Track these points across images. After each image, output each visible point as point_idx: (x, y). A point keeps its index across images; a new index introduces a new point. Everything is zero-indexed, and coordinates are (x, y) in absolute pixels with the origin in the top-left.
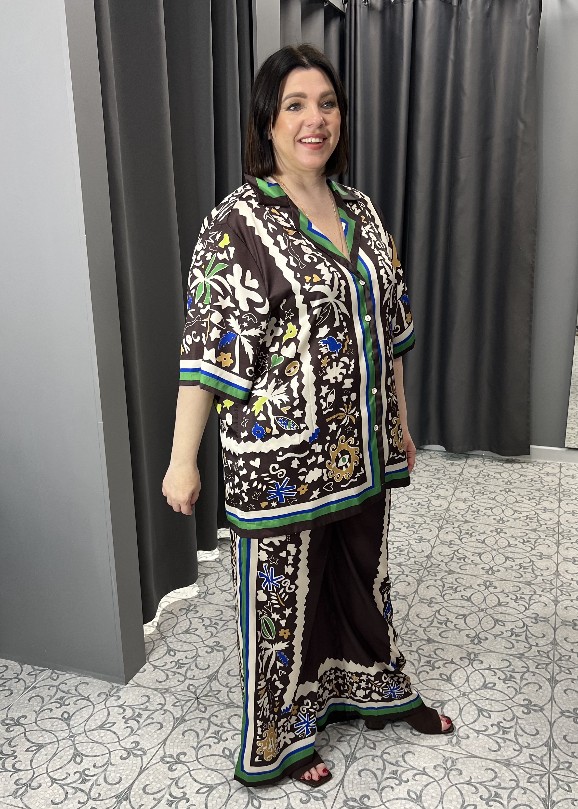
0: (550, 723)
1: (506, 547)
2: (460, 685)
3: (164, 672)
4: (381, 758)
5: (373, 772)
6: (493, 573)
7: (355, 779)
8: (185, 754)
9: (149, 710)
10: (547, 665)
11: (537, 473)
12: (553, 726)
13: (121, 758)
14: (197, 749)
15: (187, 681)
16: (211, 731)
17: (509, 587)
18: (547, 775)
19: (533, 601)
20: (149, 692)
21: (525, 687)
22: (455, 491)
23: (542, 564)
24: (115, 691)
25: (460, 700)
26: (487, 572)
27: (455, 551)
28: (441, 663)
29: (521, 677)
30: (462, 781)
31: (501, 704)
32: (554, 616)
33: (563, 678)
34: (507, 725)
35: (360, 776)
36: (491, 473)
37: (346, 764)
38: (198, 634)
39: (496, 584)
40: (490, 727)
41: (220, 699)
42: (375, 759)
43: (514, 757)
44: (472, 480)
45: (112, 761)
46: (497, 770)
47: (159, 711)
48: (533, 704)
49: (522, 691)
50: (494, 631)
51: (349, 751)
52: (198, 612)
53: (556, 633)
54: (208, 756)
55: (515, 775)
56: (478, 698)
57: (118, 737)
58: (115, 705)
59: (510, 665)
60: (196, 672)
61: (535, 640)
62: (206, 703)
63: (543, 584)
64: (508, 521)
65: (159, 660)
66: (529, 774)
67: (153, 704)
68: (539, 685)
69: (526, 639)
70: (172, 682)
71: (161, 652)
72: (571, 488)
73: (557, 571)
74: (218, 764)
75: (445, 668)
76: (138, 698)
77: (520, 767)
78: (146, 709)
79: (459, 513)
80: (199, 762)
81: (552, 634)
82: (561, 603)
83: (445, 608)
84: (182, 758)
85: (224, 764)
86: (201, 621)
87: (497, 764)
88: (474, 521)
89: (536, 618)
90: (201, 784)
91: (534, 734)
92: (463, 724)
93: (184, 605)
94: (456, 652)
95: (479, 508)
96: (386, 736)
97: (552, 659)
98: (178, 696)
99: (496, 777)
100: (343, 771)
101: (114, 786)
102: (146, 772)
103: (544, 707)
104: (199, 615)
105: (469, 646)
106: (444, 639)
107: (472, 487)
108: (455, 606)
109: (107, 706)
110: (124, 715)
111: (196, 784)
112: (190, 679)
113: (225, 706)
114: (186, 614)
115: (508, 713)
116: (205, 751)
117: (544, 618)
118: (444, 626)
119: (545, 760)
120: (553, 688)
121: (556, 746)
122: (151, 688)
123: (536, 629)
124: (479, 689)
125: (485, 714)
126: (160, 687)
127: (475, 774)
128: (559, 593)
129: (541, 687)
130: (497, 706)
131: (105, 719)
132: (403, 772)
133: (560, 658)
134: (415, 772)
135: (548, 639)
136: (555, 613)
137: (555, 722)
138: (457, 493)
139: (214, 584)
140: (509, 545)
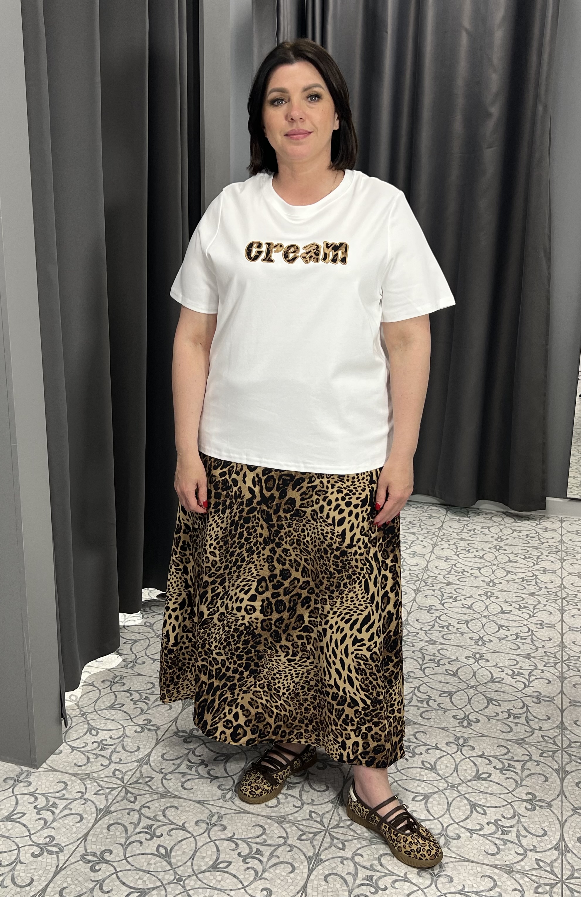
0: (560, 822)
1: (498, 613)
2: (447, 775)
3: (84, 755)
4: (351, 860)
5: (342, 877)
6: (484, 644)
7: (321, 886)
8: (111, 852)
9: (67, 799)
10: (554, 752)
11: (533, 528)
12: (564, 826)
13: (33, 855)
14: (125, 846)
15: (112, 765)
16: (142, 825)
17: (504, 661)
18: (559, 885)
19: (534, 677)
20: (66, 778)
21: (527, 779)
22: (434, 548)
23: (544, 633)
24: (24, 776)
25: (447, 793)
26: (477, 643)
27: (436, 617)
28: (423, 749)
29: (523, 767)
30: (453, 890)
31: (498, 799)
32: (560, 696)
33: (574, 769)
34: (508, 823)
35: (326, 881)
36: (477, 528)
37: (309, 867)
38: (125, 710)
39: (488, 656)
40: (486, 826)
41: (154, 787)
42: (345, 862)
43: (518, 862)
44: (454, 535)
45: (21, 859)
46: (496, 877)
47: (79, 801)
48: (538, 798)
49: (524, 783)
50: (487, 712)
51: (313, 851)
52: (124, 684)
53: (564, 714)
54: (138, 854)
55: (519, 883)
56: (470, 790)
57: (29, 831)
58: (26, 792)
59: (508, 752)
60: (124, 755)
61: (538, 722)
62: (136, 792)
63: (546, 657)
64: (501, 583)
65: (78, 740)
66: (537, 883)
67: (71, 792)
68: (544, 776)
69: (527, 722)
70: (95, 767)
71: (81, 731)
72: (576, 545)
73: (562, 642)
74: (151, 864)
75: (428, 755)
76: (53, 784)
77: (525, 874)
78: (62, 798)
79: (439, 574)
80: (127, 861)
81: (558, 716)
82: (568, 679)
83: (425, 683)
84: (107, 856)
85: (159, 864)
86: (129, 695)
87: (496, 871)
88: (458, 582)
89: (538, 697)
90: (130, 887)
91: (540, 834)
92: (452, 822)
93: (108, 676)
94: (441, 735)
95: (464, 567)
96: (357, 834)
97: (560, 745)
98: (102, 783)
99: (495, 885)
100: (306, 875)
101: (24, 889)
102: (63, 872)
103: (552, 803)
104: (126, 688)
105: (457, 729)
106: (426, 720)
107: (454, 544)
108: (438, 682)
109: (15, 793)
110: (35, 804)
111: (124, 888)
112: (115, 763)
113: (159, 795)
114: (111, 686)
115: (508, 809)
116: (135, 849)
117: (548, 697)
118: (426, 706)
119: (555, 867)
120: (562, 780)
121: (568, 850)
122: (69, 774)
123: (538, 711)
124: (470, 781)
125: (479, 809)
126: (79, 772)
127: (470, 883)
128: (565, 668)
129: (547, 780)
130: (493, 801)
131: (12, 809)
132: (380, 878)
133: (570, 744)
134: (394, 878)
135: (554, 722)
136: (562, 692)
137: (566, 820)
138: (437, 551)
139: (144, 652)
140: (502, 612)
